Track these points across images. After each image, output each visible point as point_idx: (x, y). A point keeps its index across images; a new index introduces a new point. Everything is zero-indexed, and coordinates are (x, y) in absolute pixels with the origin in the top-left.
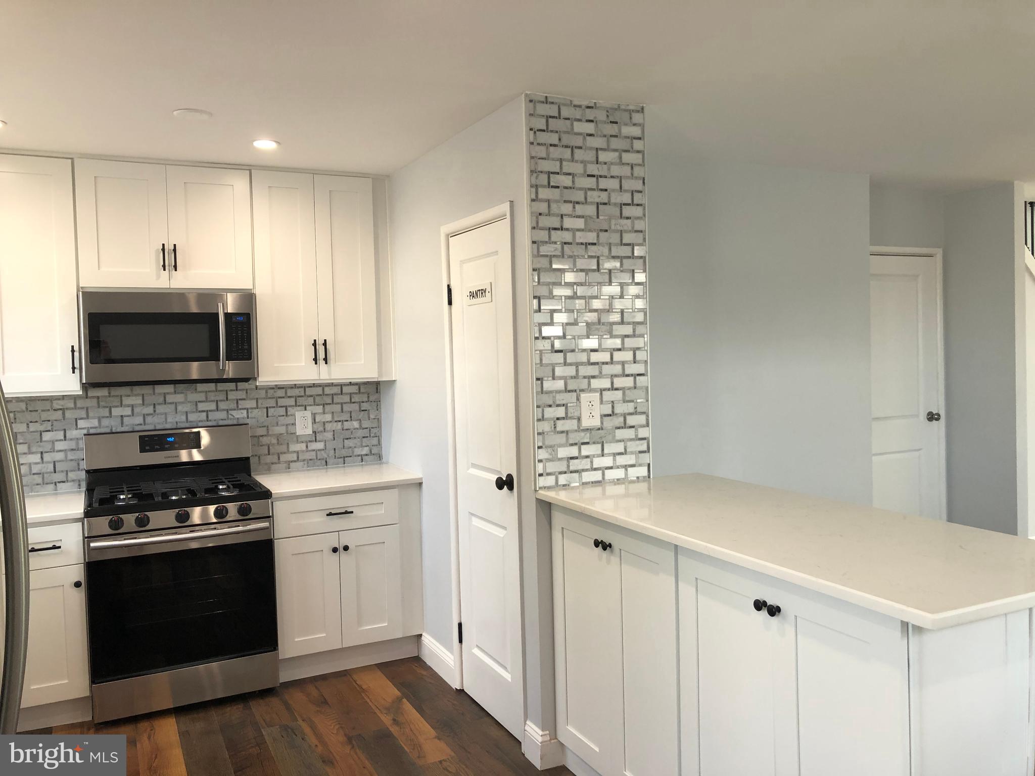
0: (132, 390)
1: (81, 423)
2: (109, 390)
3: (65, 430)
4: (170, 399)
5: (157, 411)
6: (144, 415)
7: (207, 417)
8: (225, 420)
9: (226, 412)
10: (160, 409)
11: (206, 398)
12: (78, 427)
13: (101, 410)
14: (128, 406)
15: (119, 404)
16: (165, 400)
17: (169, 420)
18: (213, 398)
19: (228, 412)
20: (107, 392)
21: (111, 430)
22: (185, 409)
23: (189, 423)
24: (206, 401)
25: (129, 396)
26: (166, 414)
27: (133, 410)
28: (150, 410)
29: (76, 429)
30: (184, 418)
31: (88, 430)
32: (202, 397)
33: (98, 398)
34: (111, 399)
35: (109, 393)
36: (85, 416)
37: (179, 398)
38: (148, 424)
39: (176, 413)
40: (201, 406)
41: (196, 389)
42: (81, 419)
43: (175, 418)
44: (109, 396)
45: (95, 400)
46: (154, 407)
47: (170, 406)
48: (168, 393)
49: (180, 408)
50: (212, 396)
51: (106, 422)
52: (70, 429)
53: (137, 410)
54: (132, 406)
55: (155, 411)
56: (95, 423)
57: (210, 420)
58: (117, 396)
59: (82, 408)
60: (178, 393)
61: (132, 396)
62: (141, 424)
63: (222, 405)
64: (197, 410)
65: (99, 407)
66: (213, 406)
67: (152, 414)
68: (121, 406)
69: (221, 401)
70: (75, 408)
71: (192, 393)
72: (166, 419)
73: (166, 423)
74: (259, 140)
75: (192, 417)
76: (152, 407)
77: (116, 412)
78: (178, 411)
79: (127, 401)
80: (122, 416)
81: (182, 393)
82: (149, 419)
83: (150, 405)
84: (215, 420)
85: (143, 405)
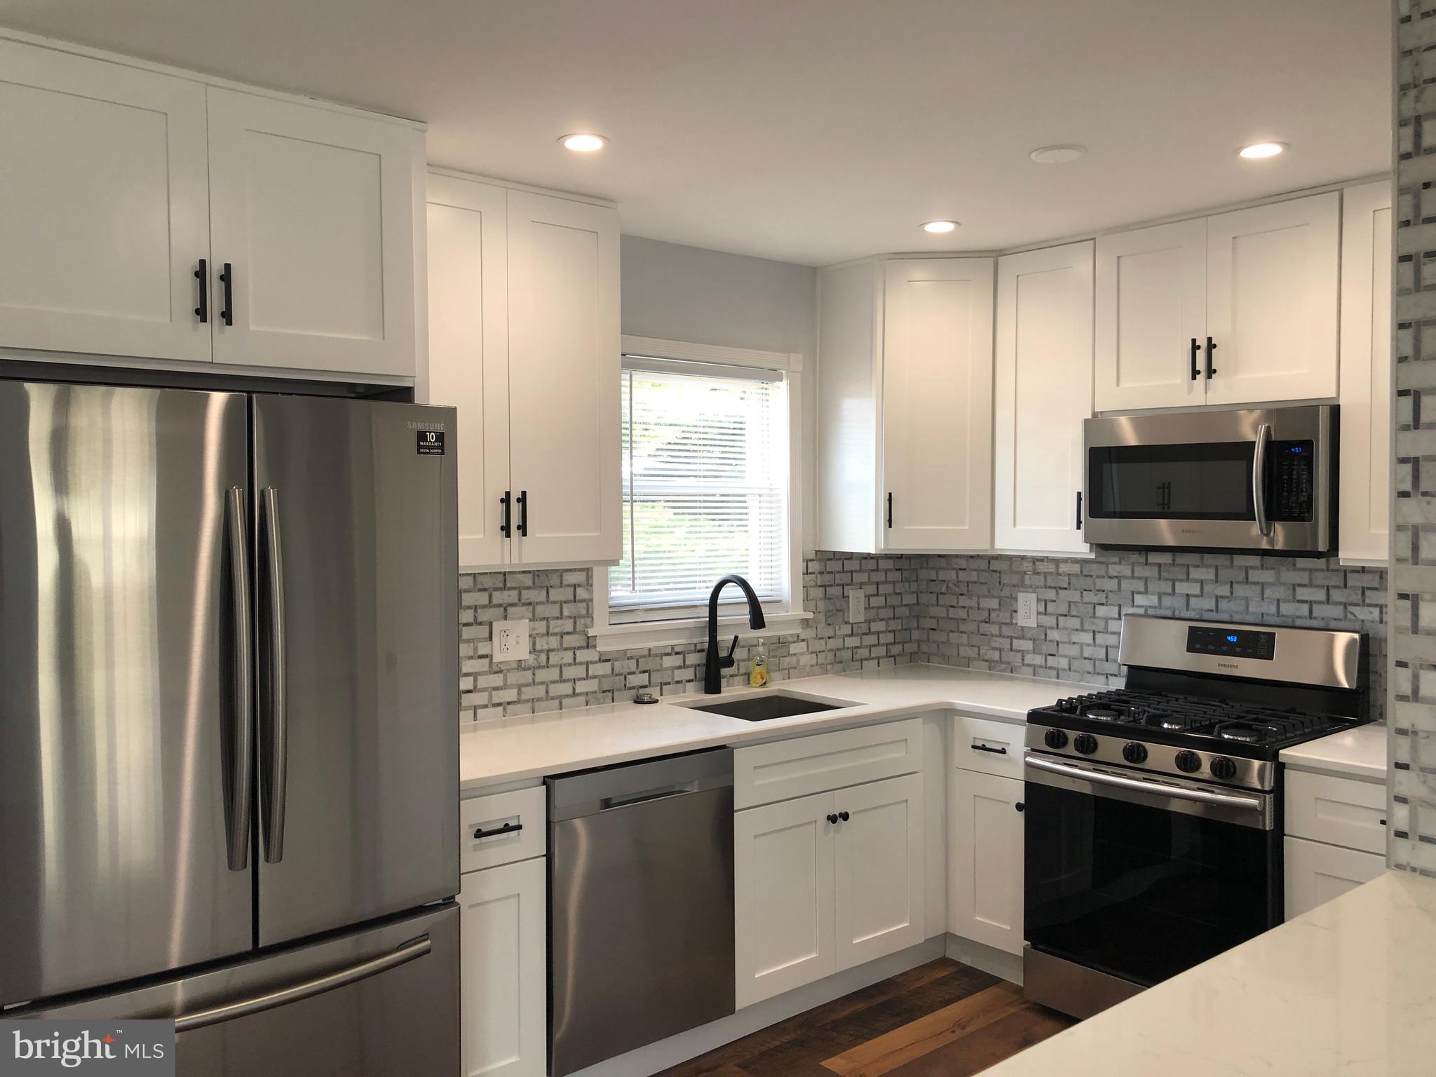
0: (1202, 559)
1: (1139, 600)
2: (1174, 556)
3: (1120, 606)
4: (1255, 576)
5: (1235, 594)
6: (1217, 597)
7: (1311, 612)
8: (1340, 620)
9: (1342, 607)
10: (1240, 591)
11: (1311, 579)
12: (1135, 604)
13: (1162, 583)
14: (1196, 581)
15: (1184, 577)
16: (1247, 578)
17: (1251, 609)
18: (1320, 582)
19: (1345, 607)
20: (1171, 559)
21: (1174, 613)
22: (1276, 595)
23: (1281, 618)
24: (1310, 585)
25: (1198, 566)
26: (1247, 599)
27: (1202, 588)
28: (1224, 590)
29: (1133, 606)
30: (1273, 609)
31: (1146, 611)
32: (1303, 578)
33: (1160, 565)
34: (1177, 569)
35: (1174, 560)
36: (1142, 589)
37: (1268, 576)
38: (1222, 612)
39: (1263, 600)
40: (1302, 593)
41: (1294, 565)
42: (1139, 593)
43: (1261, 606)
44: (1174, 564)
45: (1156, 569)
46: (1231, 586)
47: (1253, 587)
48: (1252, 568)
49: (1268, 592)
50: (1320, 578)
51: (1167, 601)
52: (1126, 606)
53: (1207, 588)
54: (1202, 582)
55: (1232, 593)
56: (1154, 600)
57: (1315, 618)
58: (1183, 565)
59: (1140, 578)
60: (1267, 569)
61: (1203, 567)
62: (1212, 611)
63: (1337, 595)
64: (1294, 598)
65: (1160, 579)
66: (1320, 595)
67: (1228, 597)
68: (1188, 581)
69: (1334, 587)
70: (1133, 577)
71: (1288, 570)
72: (1247, 608)
73: (1247, 613)
74: (1246, 147)
75: (1287, 609)
76: (1228, 586)
77: (1182, 588)
78: (1265, 596)
79: (1196, 574)
80: (1188, 595)
81: (1273, 569)
82: (1224, 605)
83: (1226, 583)
84: (1323, 619)
85: (1217, 582)
